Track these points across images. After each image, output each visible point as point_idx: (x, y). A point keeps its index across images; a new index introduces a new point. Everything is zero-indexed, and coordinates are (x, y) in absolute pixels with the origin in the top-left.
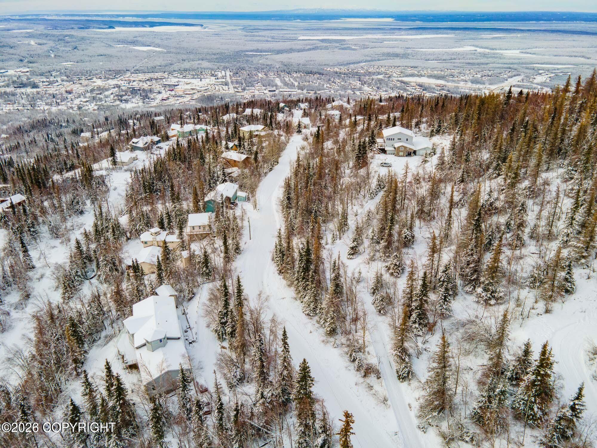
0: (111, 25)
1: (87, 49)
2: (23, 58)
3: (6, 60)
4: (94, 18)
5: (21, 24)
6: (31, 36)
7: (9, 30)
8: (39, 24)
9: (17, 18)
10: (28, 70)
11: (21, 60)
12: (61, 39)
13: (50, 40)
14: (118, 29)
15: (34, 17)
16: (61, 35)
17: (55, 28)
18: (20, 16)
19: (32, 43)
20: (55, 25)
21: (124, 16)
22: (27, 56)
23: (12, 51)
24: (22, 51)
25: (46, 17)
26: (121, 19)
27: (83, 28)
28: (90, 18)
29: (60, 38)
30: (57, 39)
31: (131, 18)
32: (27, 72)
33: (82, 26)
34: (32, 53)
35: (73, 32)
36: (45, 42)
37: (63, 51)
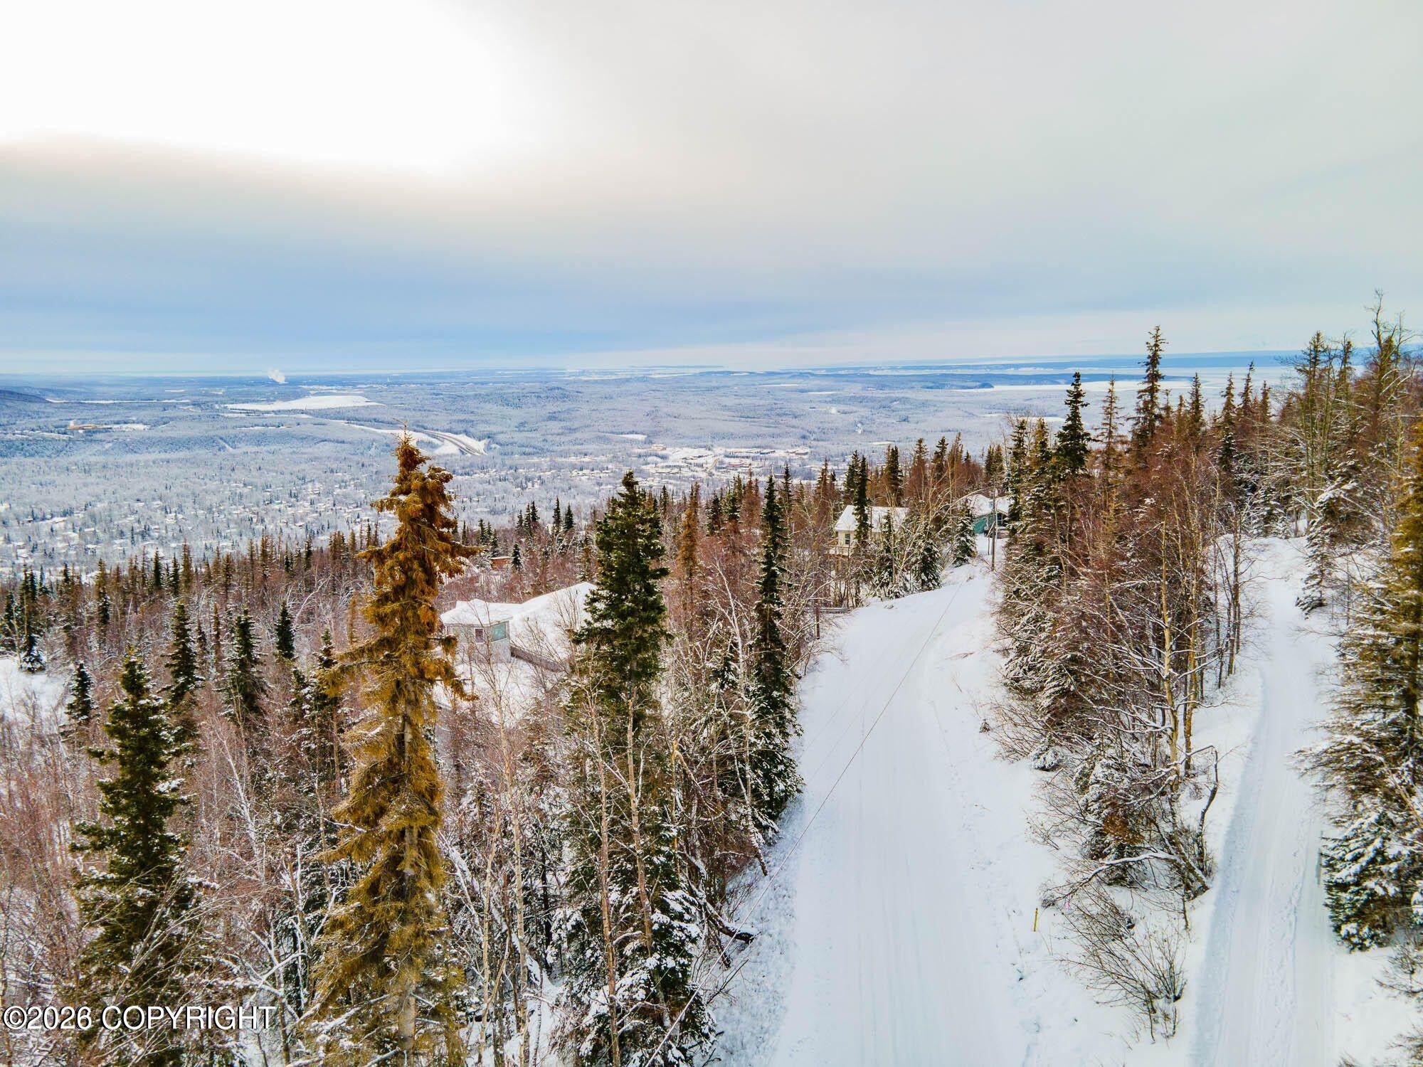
0: (986, 382)
1: (925, 421)
2: (808, 434)
3: (779, 435)
4: (959, 372)
5: (824, 383)
6: (835, 401)
7: (802, 391)
8: (855, 382)
9: (823, 372)
10: (808, 450)
11: (804, 437)
12: (885, 406)
13: (865, 407)
14: (997, 388)
15: (852, 372)
16: (886, 399)
17: (882, 387)
18: (828, 370)
19: (834, 411)
20: (882, 383)
21: (1017, 366)
22: (816, 430)
23: (794, 422)
24: (810, 424)
25: (871, 372)
26: (1011, 371)
27: (931, 388)
28: (951, 372)
29: (884, 403)
30: (877, 405)
31: (1031, 369)
32: (806, 453)
33: (931, 385)
34: (826, 425)
35: (909, 394)
36: (855, 409)
37: (881, 424)
